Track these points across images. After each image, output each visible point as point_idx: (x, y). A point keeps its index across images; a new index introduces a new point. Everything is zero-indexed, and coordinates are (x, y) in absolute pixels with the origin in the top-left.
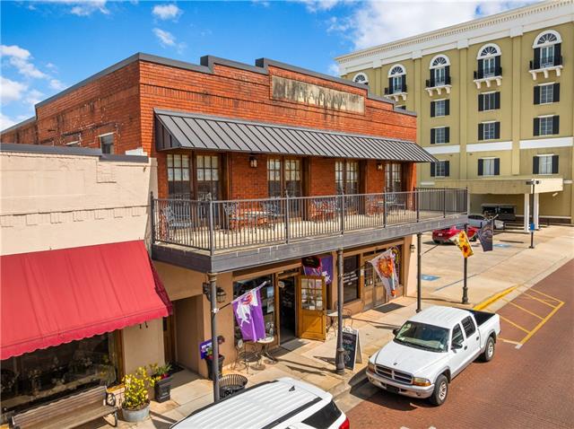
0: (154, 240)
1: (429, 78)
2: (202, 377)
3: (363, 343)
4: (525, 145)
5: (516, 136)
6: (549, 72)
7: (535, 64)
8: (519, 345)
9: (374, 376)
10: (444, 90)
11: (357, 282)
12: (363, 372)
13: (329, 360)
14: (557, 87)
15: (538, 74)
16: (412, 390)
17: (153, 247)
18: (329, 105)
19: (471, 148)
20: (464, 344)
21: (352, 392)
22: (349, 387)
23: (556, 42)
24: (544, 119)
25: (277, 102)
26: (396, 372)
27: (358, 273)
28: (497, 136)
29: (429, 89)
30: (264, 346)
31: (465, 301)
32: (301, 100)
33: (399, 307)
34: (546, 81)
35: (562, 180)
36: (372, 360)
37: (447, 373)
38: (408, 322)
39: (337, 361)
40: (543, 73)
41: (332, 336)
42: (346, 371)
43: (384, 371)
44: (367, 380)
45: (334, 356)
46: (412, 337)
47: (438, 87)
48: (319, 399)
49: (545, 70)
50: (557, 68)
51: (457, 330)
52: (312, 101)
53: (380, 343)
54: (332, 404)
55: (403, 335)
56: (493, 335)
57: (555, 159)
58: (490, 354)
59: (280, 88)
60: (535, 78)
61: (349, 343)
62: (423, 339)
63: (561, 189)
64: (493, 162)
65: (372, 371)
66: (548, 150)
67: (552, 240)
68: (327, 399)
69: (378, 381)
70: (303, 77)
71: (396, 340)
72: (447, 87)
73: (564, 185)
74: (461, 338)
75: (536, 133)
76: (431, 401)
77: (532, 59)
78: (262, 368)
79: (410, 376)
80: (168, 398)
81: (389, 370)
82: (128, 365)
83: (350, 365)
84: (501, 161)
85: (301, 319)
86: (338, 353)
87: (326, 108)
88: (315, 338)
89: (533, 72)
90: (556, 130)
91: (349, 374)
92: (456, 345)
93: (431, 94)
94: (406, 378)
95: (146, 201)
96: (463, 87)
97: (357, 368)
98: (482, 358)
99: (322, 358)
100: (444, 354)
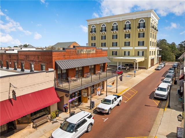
0: (55, 86)
1: (112, 28)
2: (64, 112)
3: (95, 103)
4: (136, 48)
5: (134, 46)
6: (142, 29)
7: (139, 27)
8: (126, 102)
9: (97, 110)
10: (116, 32)
11: (94, 89)
12: (95, 109)
13: (89, 107)
14: (144, 33)
15: (139, 30)
16: (104, 112)
17: (55, 87)
18: (88, 53)
19: (123, 48)
20: (114, 103)
21: (93, 113)
22: (93, 112)
23: (144, 22)
24: (141, 42)
25: (77, 54)
26: (102, 109)
27: (94, 88)
28: (129, 45)
29: (112, 31)
30: (75, 105)
31: (117, 92)
32: (82, 53)
33: (103, 94)
34: (141, 32)
35: (144, 58)
36: (97, 107)
37: (111, 108)
38: (104, 99)
39: (90, 107)
40: (140, 30)
41: (89, 102)
42: (92, 109)
43: (99, 109)
44: (96, 110)
45: (90, 106)
46: (105, 102)
47: (114, 31)
48: (89, 114)
49: (141, 29)
50: (144, 29)
51: (113, 100)
52: (84, 53)
53: (99, 103)
54: (91, 115)
55: (103, 101)
56: (120, 100)
57: (143, 52)
58: (120, 104)
59: (78, 51)
60: (139, 31)
61: (92, 103)
62: (107, 102)
63: (144, 60)
64: (128, 52)
65: (97, 109)
66: (141, 50)
67: (141, 74)
68: (90, 114)
69: (98, 110)
70: (83, 48)
71: (102, 102)
72: (117, 31)
73: (145, 59)
74: (114, 102)
75: (139, 45)
76: (108, 114)
77: (138, 26)
78: (75, 109)
79: (104, 109)
80: (58, 116)
81: (100, 108)
82: (51, 111)
83: (93, 108)
84: (130, 52)
85: (82, 99)
86: (91, 106)
87: (87, 54)
88: (85, 102)
89: (138, 29)
90: (143, 45)
91: (93, 109)
92: (112, 103)
93: (112, 33)
94: (103, 110)
95: (54, 79)
96: (121, 31)
97: (94, 108)
98: (118, 105)
99: (87, 107)
100: (110, 105)
